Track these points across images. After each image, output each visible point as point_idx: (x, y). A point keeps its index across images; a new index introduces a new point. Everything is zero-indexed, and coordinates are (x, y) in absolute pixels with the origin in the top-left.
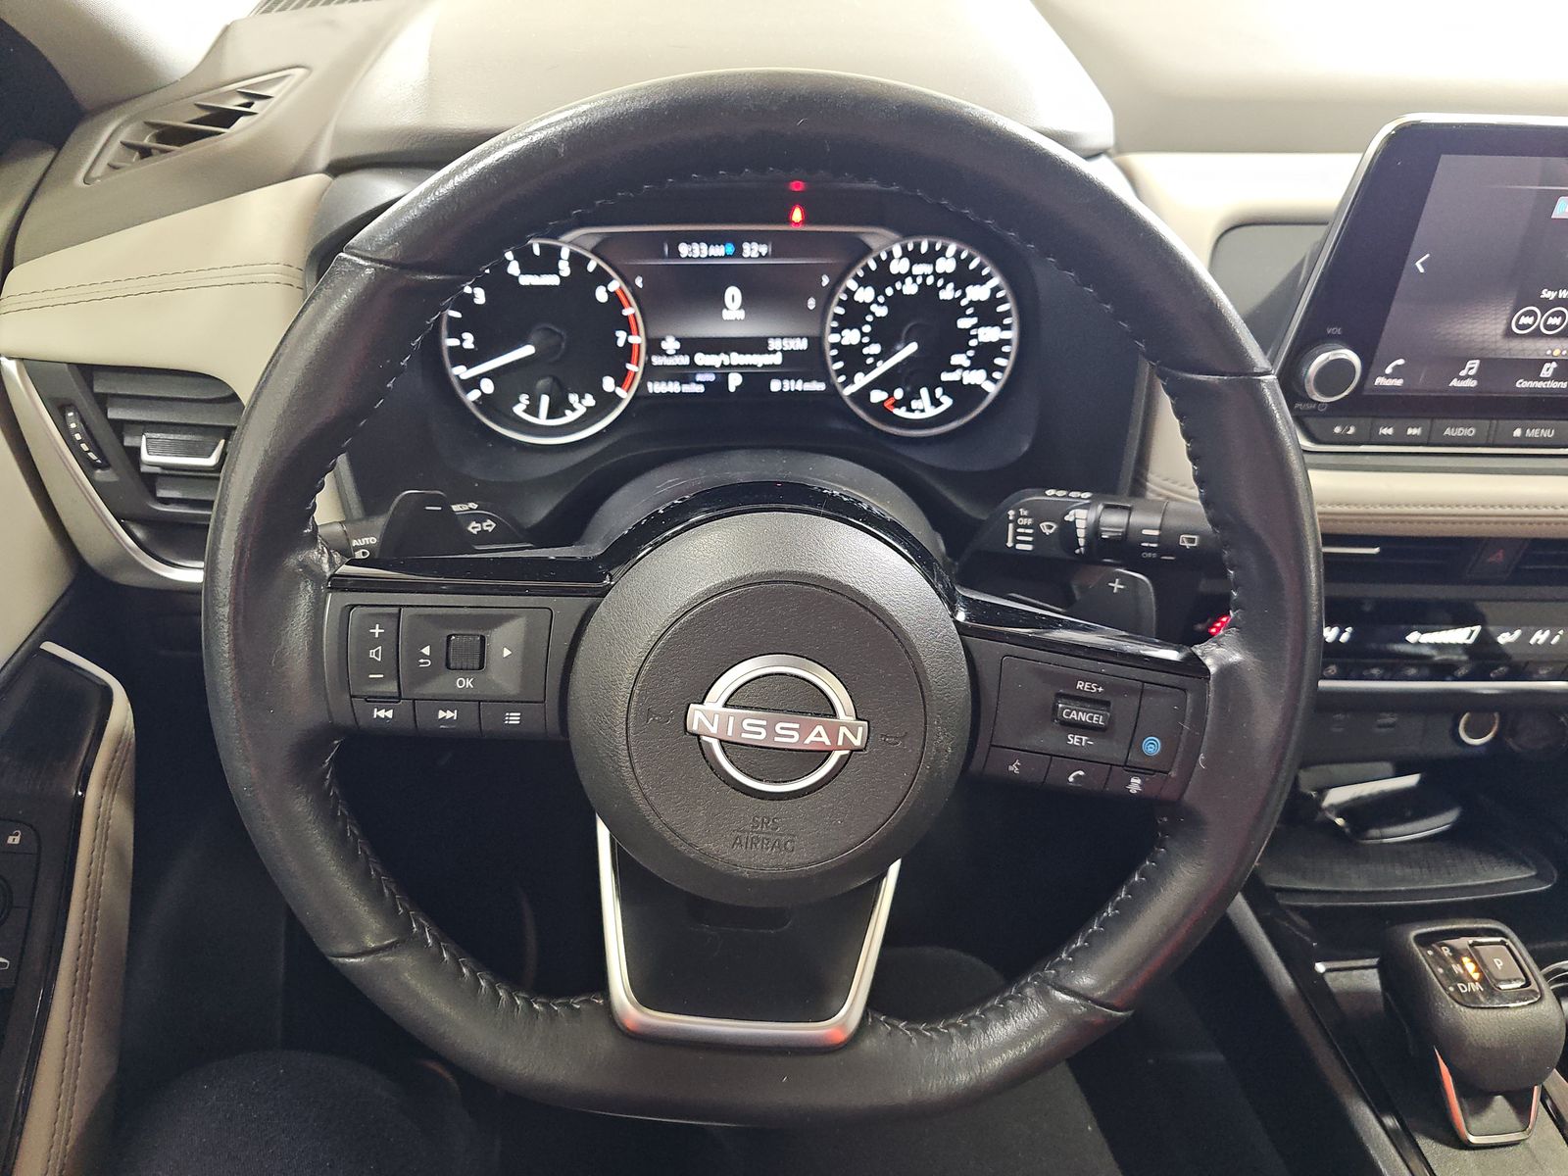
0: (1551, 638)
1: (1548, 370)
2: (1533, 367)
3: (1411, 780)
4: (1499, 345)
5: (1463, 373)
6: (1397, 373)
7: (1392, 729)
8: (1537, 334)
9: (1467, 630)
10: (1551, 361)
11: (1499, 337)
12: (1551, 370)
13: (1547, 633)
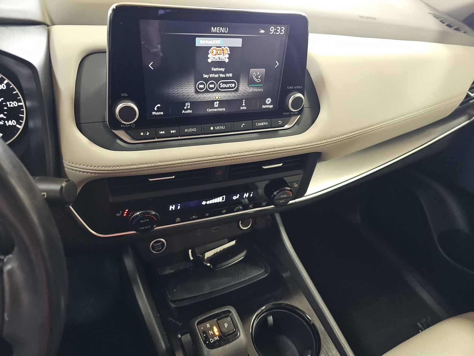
0: (249, 195)
1: (216, 104)
2: (211, 103)
3: (233, 243)
4: (195, 96)
5: (185, 108)
6: (159, 110)
7: (218, 230)
8: (207, 91)
9: (221, 198)
10: (216, 101)
11: (194, 94)
12: (217, 104)
13: (248, 194)
